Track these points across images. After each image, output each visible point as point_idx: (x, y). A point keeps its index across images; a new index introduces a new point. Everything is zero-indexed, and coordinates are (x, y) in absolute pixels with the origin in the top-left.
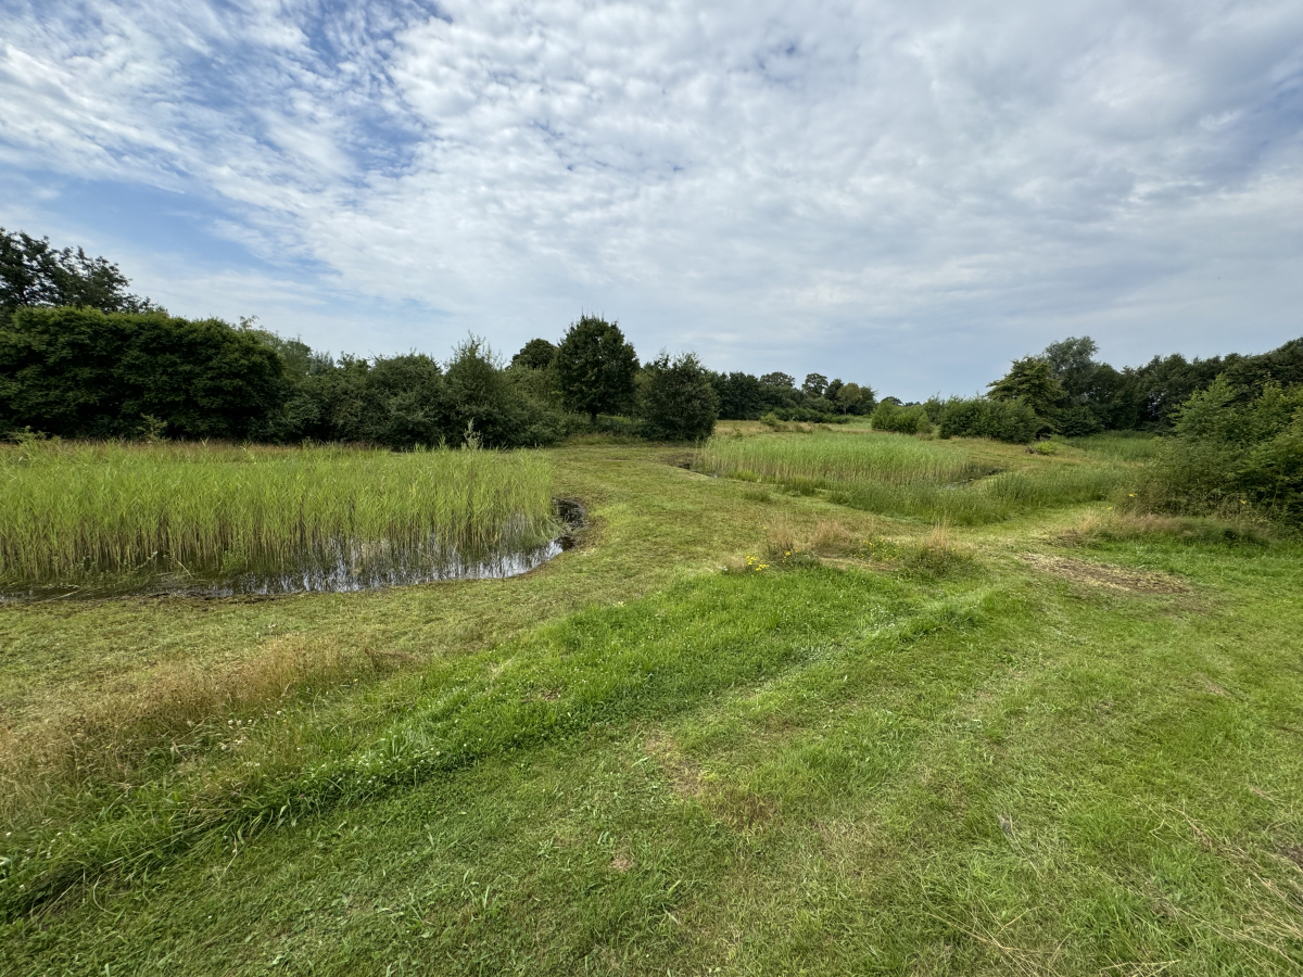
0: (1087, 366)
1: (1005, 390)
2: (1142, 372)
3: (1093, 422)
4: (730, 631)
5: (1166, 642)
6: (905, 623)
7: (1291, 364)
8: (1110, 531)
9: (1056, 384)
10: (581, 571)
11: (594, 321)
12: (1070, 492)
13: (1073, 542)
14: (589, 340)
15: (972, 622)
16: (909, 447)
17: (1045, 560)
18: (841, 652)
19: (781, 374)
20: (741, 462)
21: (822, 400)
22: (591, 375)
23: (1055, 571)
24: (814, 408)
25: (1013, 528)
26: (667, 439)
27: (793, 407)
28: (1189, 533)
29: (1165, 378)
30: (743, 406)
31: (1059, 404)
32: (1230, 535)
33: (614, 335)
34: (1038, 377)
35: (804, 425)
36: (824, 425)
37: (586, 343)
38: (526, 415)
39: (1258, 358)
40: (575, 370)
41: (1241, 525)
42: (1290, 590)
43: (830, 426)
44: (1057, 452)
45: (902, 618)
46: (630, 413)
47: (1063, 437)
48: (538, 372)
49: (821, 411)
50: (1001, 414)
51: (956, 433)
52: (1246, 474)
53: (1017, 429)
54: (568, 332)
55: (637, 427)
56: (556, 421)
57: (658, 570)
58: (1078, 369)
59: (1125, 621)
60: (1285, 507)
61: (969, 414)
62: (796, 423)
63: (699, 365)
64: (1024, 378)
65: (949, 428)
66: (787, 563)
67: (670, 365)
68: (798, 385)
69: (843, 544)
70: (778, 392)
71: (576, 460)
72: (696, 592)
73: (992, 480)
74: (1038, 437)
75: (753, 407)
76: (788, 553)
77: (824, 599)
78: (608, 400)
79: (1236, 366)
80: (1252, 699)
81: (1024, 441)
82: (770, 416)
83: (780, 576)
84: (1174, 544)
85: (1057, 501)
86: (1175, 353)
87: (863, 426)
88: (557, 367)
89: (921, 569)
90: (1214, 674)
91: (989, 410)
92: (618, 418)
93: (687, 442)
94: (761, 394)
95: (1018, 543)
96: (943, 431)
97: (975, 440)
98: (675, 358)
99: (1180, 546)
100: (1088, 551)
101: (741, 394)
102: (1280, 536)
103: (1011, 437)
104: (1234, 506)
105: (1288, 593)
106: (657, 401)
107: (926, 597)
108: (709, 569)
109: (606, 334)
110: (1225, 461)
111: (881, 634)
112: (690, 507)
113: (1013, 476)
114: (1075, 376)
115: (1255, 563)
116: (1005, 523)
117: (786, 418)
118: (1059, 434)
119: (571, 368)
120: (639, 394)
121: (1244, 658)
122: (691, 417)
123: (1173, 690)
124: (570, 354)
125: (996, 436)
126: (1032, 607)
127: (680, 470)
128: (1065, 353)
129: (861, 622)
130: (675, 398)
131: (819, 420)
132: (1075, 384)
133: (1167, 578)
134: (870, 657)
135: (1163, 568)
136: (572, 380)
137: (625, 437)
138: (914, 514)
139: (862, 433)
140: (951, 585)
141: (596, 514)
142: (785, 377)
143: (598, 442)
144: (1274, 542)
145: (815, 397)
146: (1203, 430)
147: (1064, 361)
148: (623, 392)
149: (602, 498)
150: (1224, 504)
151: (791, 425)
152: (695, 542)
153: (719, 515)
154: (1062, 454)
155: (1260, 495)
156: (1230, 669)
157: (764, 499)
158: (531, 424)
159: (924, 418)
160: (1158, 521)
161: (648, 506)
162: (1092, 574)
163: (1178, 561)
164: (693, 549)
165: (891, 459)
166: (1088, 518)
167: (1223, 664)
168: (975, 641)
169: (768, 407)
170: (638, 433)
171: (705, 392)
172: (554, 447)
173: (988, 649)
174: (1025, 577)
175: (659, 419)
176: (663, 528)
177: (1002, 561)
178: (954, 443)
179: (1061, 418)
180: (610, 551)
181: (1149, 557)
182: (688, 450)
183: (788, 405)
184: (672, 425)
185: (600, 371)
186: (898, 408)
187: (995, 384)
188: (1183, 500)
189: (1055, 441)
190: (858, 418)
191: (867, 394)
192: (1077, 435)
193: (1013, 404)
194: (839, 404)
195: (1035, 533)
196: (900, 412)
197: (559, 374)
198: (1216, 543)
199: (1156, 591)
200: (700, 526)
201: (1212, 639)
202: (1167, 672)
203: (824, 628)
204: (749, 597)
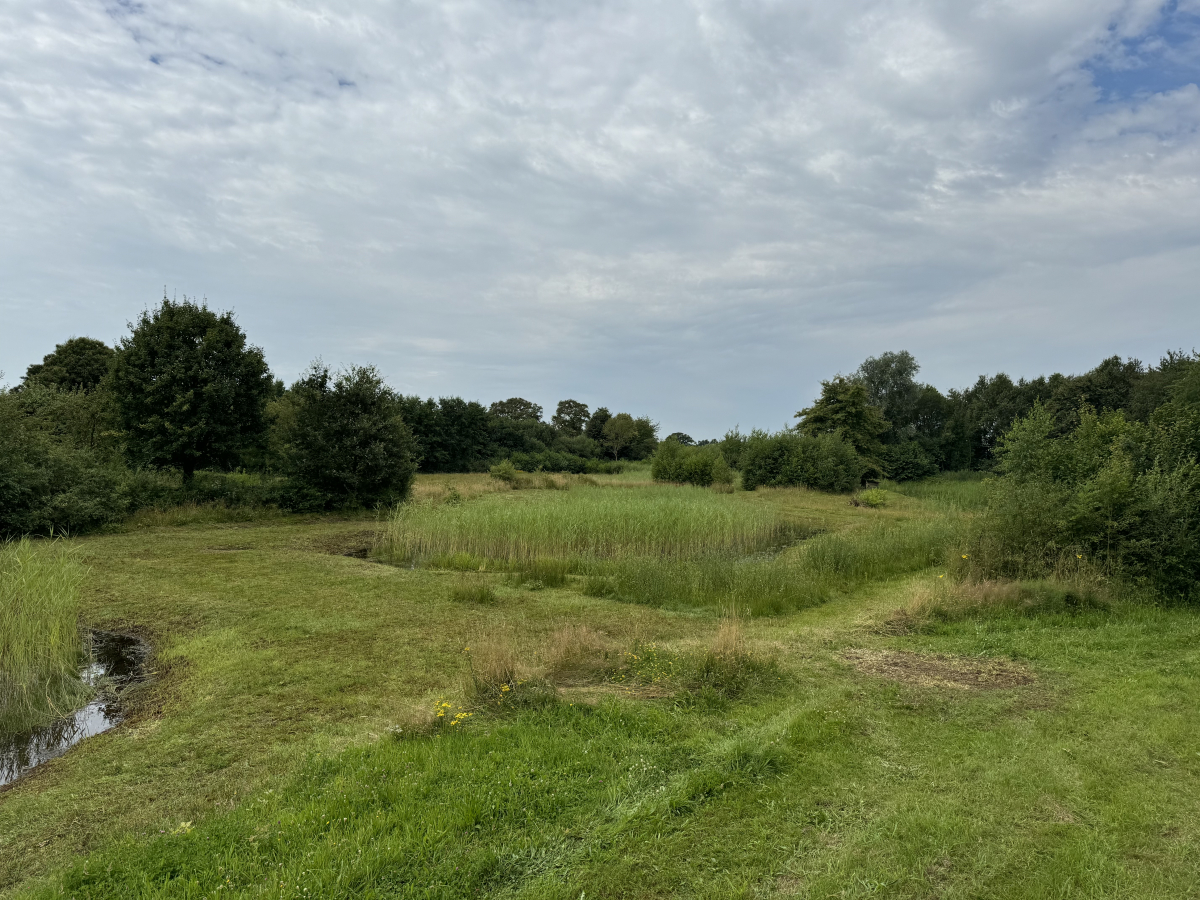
0: (910, 388)
1: (816, 420)
2: (970, 396)
3: (924, 461)
4: (392, 846)
5: (1010, 758)
6: (680, 781)
7: (1111, 387)
8: (945, 608)
9: (876, 412)
10: (118, 770)
11: (188, 310)
12: (902, 556)
13: (903, 626)
14: (178, 341)
15: (775, 766)
16: (698, 505)
17: (872, 656)
18: (580, 850)
19: (520, 402)
20: (454, 540)
21: (582, 439)
22: (182, 401)
23: (883, 672)
24: (572, 451)
25: (834, 614)
26: (328, 508)
27: (540, 450)
28: (1028, 602)
29: (993, 405)
30: (464, 450)
31: (884, 438)
32: (1071, 600)
33: (226, 334)
34: (854, 404)
35: (558, 478)
36: (588, 476)
37: (171, 347)
38: (44, 475)
39: (1080, 379)
40: (149, 394)
41: (1080, 585)
42: (1135, 665)
43: (594, 477)
44: (888, 502)
45: (677, 776)
46: (261, 467)
47: (894, 483)
48: (76, 397)
49: (581, 456)
50: (815, 454)
51: (763, 481)
52: (1078, 522)
53: (836, 474)
54: (136, 326)
55: (273, 489)
56: (110, 485)
57: (277, 748)
58: (900, 393)
59: (963, 735)
60: (1120, 560)
61: (776, 454)
62: (545, 475)
63: (382, 386)
64: (838, 405)
65: (754, 475)
66: (505, 705)
67: (331, 386)
68: (547, 418)
69: (595, 662)
70: (517, 428)
71: (147, 554)
72: (339, 780)
73: (804, 547)
74: (863, 483)
75: (479, 452)
76: (506, 688)
77: (559, 759)
78: (216, 445)
79: (1061, 389)
80: (1102, 820)
81: (847, 490)
82: (505, 464)
83: (489, 729)
84: (1016, 618)
85: (887, 570)
86: (1000, 373)
87: (639, 476)
88: (113, 388)
89: (706, 690)
90: (1062, 794)
91: (800, 449)
92: (237, 476)
93: (363, 513)
94: (491, 432)
95: (838, 634)
96: (747, 480)
97: (788, 491)
98: (339, 371)
99: (1023, 620)
100: (922, 638)
101: (459, 432)
102: (1120, 597)
103: (831, 485)
104: (1071, 562)
105: (1134, 670)
106: (308, 446)
107: (712, 733)
108: (371, 734)
109: (211, 334)
110: (1056, 505)
111: (643, 807)
112: (357, 624)
113: (830, 541)
114: (898, 401)
115: (1099, 635)
116: (824, 608)
117: (529, 468)
118: (889, 478)
119: (142, 391)
120: (274, 435)
121: (1092, 765)
122: (372, 470)
123: (1017, 825)
124: (142, 367)
125: (813, 484)
126: (854, 729)
127: (346, 561)
128: (883, 372)
129: (613, 791)
130: (340, 440)
131: (581, 470)
132: (900, 412)
133: (1010, 665)
134: (624, 851)
135: (1006, 652)
136: (144, 411)
137: (247, 509)
138: (706, 603)
139: (639, 486)
140: (749, 709)
141: (173, 654)
142: (528, 405)
143: (196, 520)
144: (1115, 604)
145: (572, 435)
146: (1030, 468)
147: (883, 383)
148: (244, 430)
149: (189, 621)
150: (1061, 561)
151: (537, 478)
152: (355, 687)
153: (404, 634)
154: (893, 505)
155: (1094, 546)
156: (1078, 783)
157: (484, 599)
158: (53, 492)
159: (720, 462)
160: (996, 589)
161: (276, 630)
162: (926, 670)
163: (1021, 641)
164: (349, 700)
165: (675, 523)
166: (918, 592)
167: (1072, 777)
168: (777, 796)
169: (502, 451)
170: (273, 500)
171: (394, 428)
172: (103, 533)
173: (795, 806)
174: (846, 685)
175: (315, 476)
176: (299, 668)
177: (818, 665)
178: (760, 496)
179: (887, 457)
180: (189, 722)
181: (990, 638)
182: (364, 526)
183: (533, 447)
184: (338, 486)
185: (198, 395)
186: (687, 449)
187: (804, 413)
188: (1019, 559)
189: (883, 488)
190: (634, 464)
191: (645, 429)
192: (909, 478)
193: (829, 440)
194: (606, 445)
195: (860, 618)
196: (688, 455)
197: (118, 400)
198: (1058, 613)
199: (999, 685)
200: (368, 656)
201: (1059, 744)
202: (1011, 800)
203: (553, 813)
204: (433, 776)
